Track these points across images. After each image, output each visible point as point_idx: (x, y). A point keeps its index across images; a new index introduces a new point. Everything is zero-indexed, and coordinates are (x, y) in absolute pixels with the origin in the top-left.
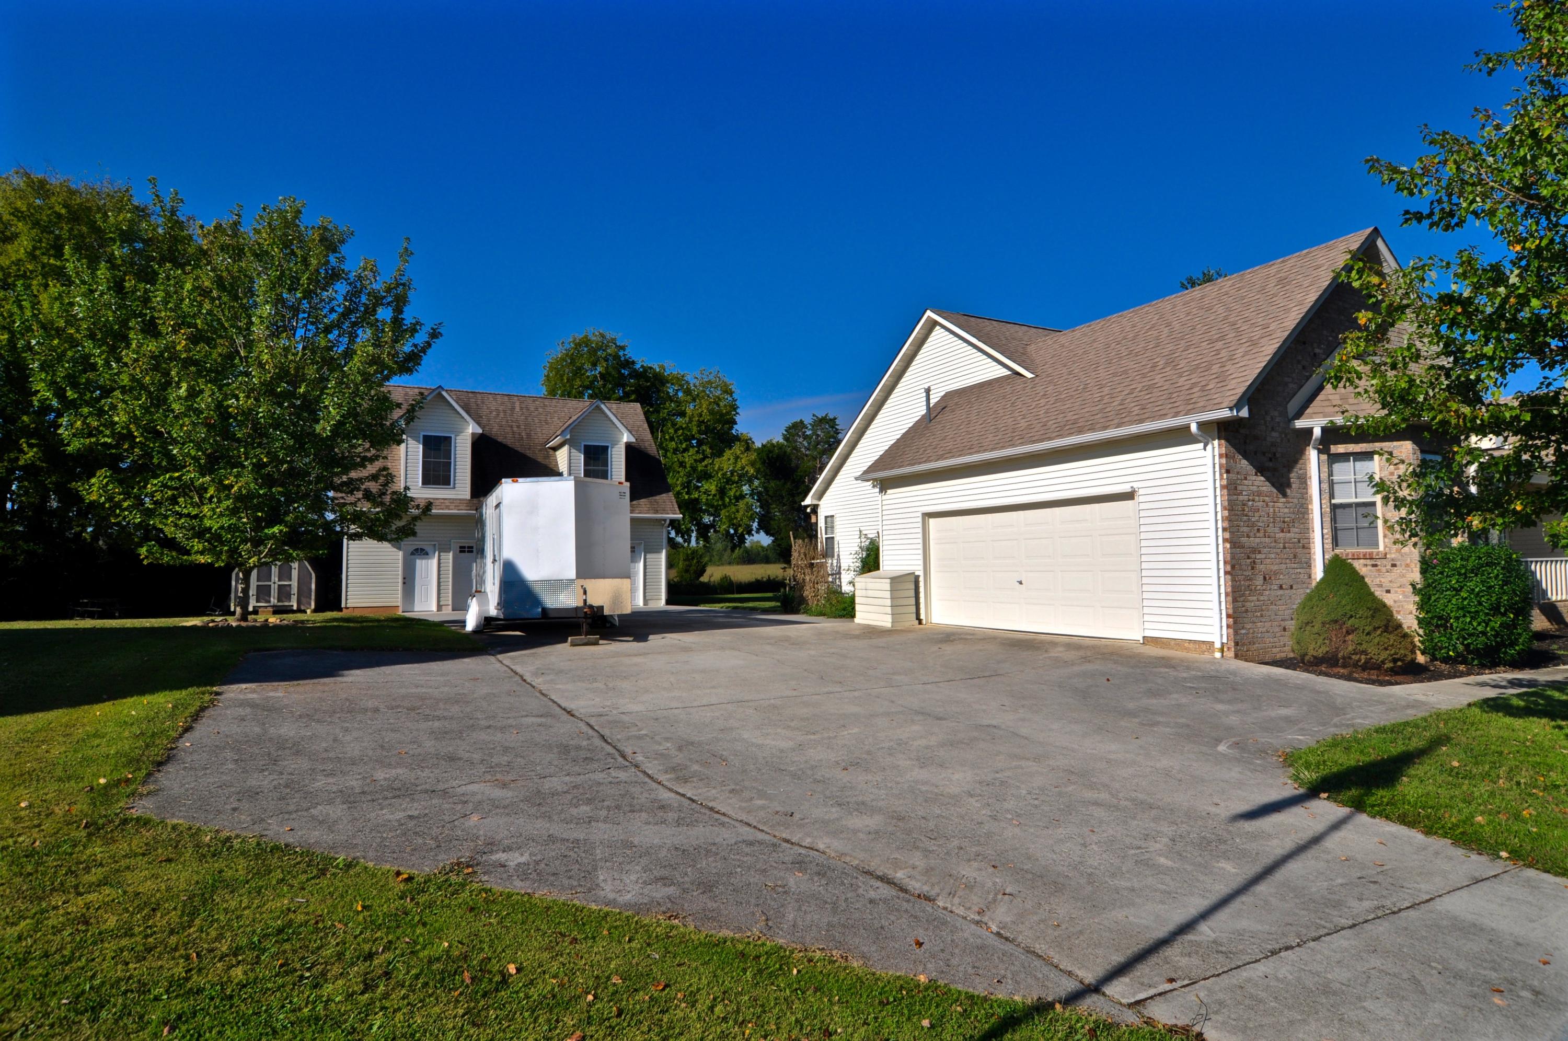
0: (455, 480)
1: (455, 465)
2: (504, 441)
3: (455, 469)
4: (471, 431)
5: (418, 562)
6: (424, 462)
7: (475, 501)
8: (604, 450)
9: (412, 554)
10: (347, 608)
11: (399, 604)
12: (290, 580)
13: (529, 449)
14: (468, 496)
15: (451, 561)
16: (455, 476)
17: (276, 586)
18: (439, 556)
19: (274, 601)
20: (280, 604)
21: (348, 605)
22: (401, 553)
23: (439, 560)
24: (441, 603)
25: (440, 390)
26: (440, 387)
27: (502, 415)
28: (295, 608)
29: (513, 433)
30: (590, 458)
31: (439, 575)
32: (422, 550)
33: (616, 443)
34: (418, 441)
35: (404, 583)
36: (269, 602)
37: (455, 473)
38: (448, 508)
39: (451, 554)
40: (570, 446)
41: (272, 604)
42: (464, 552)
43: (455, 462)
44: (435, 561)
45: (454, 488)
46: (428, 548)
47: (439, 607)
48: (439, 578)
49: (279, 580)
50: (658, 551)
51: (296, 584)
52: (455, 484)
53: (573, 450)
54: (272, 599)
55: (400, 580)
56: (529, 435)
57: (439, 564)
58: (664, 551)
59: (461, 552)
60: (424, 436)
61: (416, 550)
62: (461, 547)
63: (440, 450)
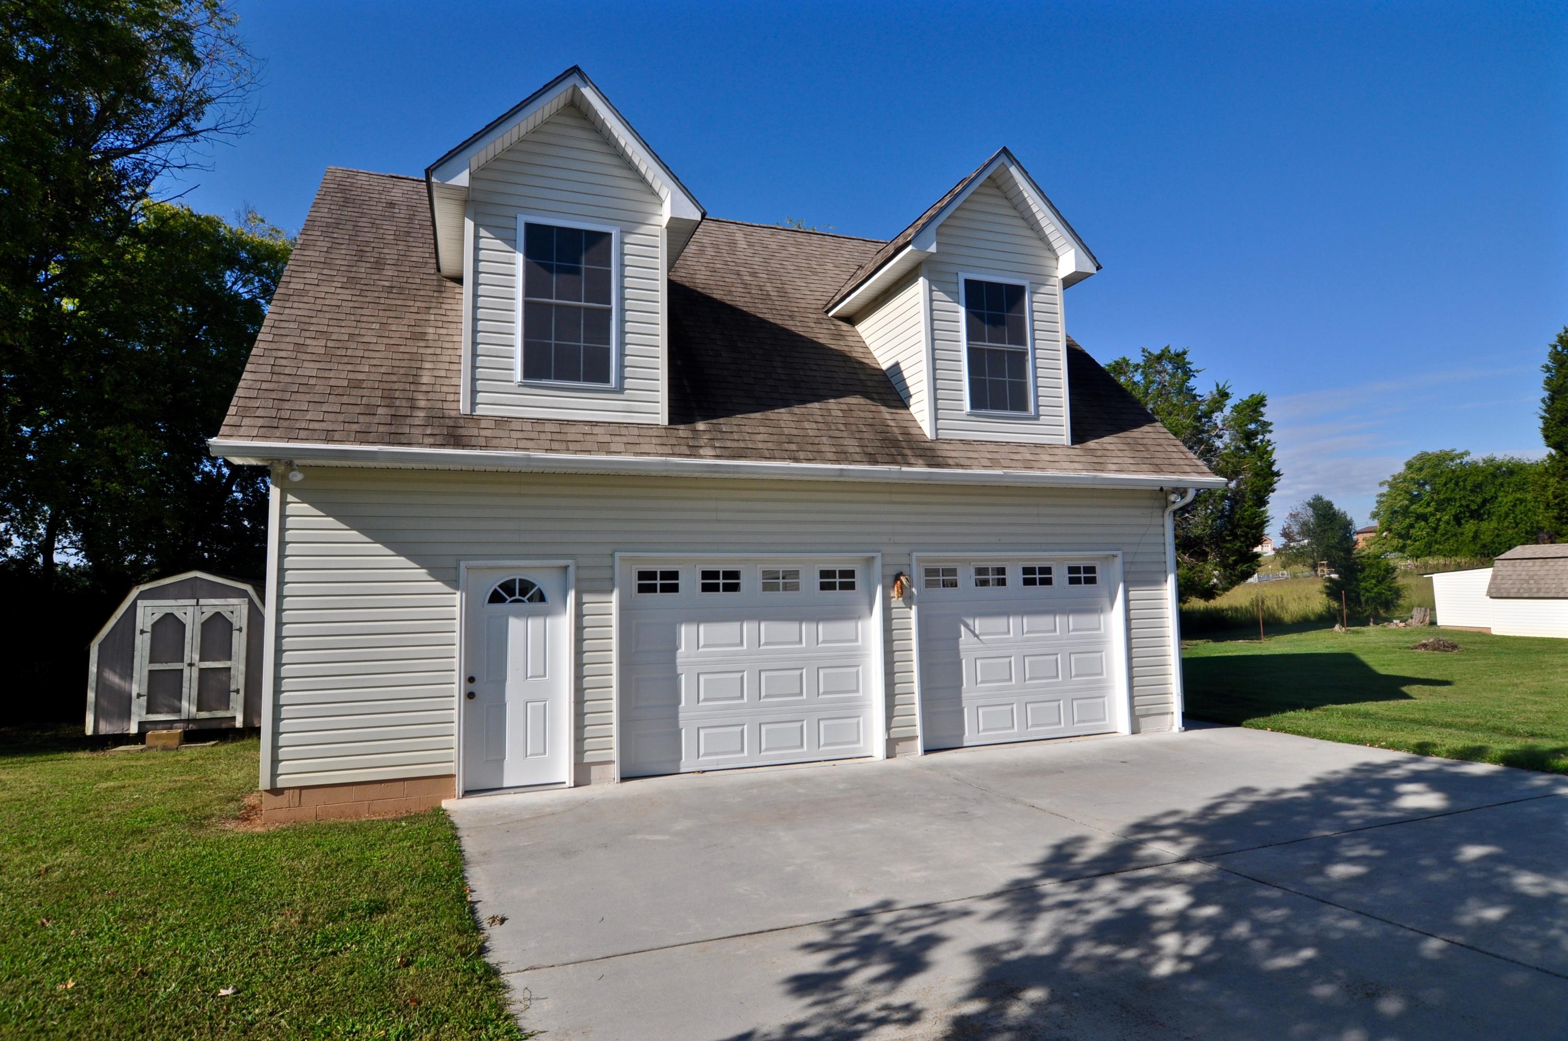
0: (622, 367)
1: (622, 321)
2: (727, 299)
3: (622, 333)
4: (664, 220)
5: (515, 625)
6: (527, 306)
7: (683, 431)
8: (1015, 294)
9: (496, 598)
10: (275, 791)
11: (453, 768)
12: (229, 658)
13: (791, 317)
14: (663, 418)
15: (614, 619)
16: (622, 355)
17: (195, 673)
18: (579, 604)
19: (188, 708)
20: (204, 715)
21: (281, 782)
22: (457, 598)
23: (579, 616)
24: (589, 757)
25: (574, 80)
26: (575, 70)
27: (710, 252)
28: (239, 723)
29: (746, 285)
30: (980, 317)
31: (579, 665)
32: (526, 587)
33: (1041, 279)
34: (511, 242)
35: (471, 695)
36: (179, 711)
37: (622, 344)
38: (604, 447)
39: (615, 597)
40: (933, 282)
41: (184, 716)
42: (651, 589)
43: (622, 310)
44: (564, 624)
45: (621, 389)
46: (543, 581)
47: (582, 775)
48: (579, 677)
49: (201, 660)
50: (1156, 581)
51: (242, 667)
52: (622, 378)
53: (938, 295)
54: (185, 704)
55: (457, 687)
56: (782, 292)
57: (579, 628)
58: (1171, 580)
59: (642, 589)
60: (530, 227)
61: (508, 587)
62: (642, 575)
63: (577, 271)
